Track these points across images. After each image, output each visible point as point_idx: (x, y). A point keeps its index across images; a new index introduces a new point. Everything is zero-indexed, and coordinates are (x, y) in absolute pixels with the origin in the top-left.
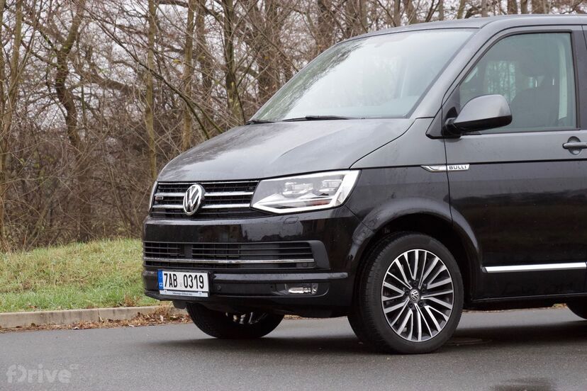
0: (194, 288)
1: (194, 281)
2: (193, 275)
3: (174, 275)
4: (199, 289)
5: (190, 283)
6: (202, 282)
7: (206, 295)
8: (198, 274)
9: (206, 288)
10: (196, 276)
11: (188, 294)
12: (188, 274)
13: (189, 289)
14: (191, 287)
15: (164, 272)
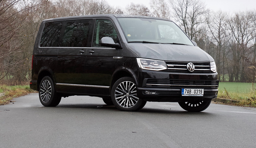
0: (198, 94)
1: (198, 92)
2: (198, 90)
3: (190, 90)
4: (200, 94)
5: (197, 92)
6: (202, 92)
7: (203, 96)
8: (200, 90)
9: (203, 93)
10: (199, 90)
11: (195, 96)
12: (196, 90)
13: (196, 94)
14: (197, 93)
15: (185, 89)
